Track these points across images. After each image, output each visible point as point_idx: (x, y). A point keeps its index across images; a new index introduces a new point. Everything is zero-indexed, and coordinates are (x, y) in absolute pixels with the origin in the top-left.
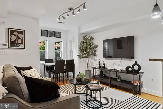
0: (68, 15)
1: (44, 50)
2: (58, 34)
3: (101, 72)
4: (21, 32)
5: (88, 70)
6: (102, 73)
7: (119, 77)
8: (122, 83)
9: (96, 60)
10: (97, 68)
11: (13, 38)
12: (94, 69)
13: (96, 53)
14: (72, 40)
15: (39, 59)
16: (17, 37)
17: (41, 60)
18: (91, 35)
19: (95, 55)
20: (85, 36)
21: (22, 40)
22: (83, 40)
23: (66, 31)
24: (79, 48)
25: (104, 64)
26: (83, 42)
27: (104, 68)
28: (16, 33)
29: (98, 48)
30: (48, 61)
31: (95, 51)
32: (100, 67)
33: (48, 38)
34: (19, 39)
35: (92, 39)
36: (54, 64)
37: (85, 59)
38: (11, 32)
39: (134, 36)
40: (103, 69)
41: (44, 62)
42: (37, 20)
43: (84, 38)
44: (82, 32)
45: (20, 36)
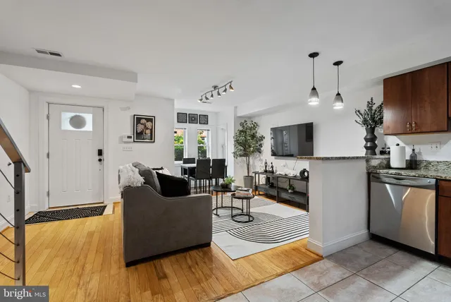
0: (212, 96)
1: (182, 143)
2: (203, 119)
3: (268, 179)
4: (150, 120)
5: (248, 176)
6: (269, 181)
7: (291, 186)
8: (293, 196)
9: (261, 160)
10: (262, 173)
11: (140, 128)
12: (257, 175)
13: (262, 149)
14: (225, 128)
15: (174, 157)
16: (145, 126)
17: (176, 160)
18: (255, 120)
19: (260, 152)
20: (243, 121)
21: (151, 130)
22: (241, 128)
23: (216, 113)
24: (235, 141)
25: (272, 167)
26: (241, 131)
27: (273, 172)
28: (143, 121)
29: (264, 140)
30: (187, 161)
31: (261, 145)
32: (266, 171)
33: (187, 125)
34: (147, 129)
35: (255, 126)
36: (195, 165)
37: (244, 158)
38: (138, 120)
39: (312, 123)
40: (271, 174)
41: (182, 162)
42: (171, 101)
43: (242, 124)
44: (239, 115)
45: (149, 124)
